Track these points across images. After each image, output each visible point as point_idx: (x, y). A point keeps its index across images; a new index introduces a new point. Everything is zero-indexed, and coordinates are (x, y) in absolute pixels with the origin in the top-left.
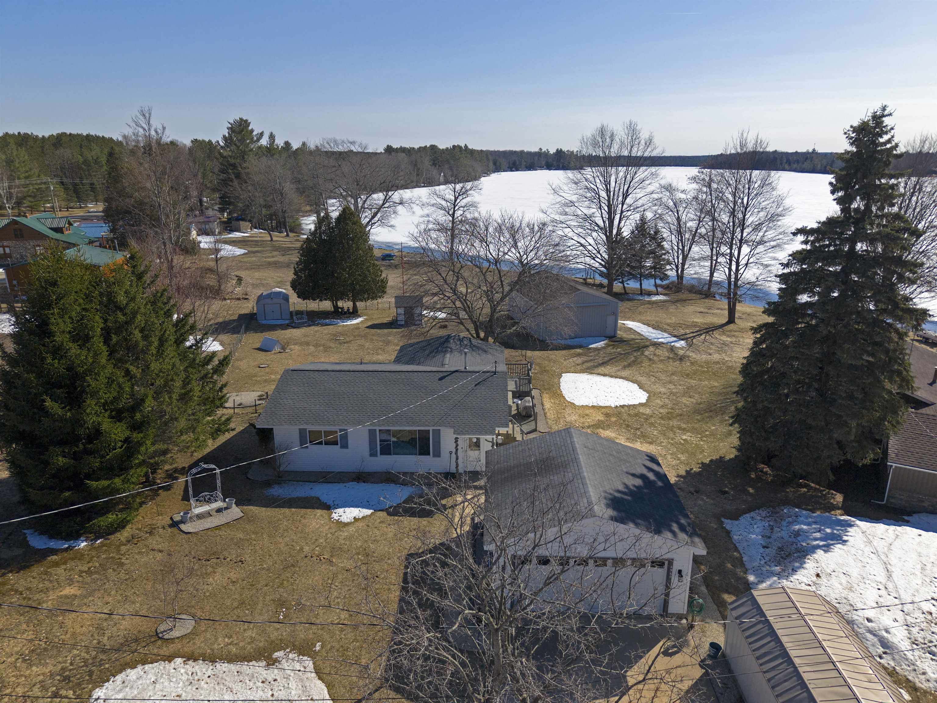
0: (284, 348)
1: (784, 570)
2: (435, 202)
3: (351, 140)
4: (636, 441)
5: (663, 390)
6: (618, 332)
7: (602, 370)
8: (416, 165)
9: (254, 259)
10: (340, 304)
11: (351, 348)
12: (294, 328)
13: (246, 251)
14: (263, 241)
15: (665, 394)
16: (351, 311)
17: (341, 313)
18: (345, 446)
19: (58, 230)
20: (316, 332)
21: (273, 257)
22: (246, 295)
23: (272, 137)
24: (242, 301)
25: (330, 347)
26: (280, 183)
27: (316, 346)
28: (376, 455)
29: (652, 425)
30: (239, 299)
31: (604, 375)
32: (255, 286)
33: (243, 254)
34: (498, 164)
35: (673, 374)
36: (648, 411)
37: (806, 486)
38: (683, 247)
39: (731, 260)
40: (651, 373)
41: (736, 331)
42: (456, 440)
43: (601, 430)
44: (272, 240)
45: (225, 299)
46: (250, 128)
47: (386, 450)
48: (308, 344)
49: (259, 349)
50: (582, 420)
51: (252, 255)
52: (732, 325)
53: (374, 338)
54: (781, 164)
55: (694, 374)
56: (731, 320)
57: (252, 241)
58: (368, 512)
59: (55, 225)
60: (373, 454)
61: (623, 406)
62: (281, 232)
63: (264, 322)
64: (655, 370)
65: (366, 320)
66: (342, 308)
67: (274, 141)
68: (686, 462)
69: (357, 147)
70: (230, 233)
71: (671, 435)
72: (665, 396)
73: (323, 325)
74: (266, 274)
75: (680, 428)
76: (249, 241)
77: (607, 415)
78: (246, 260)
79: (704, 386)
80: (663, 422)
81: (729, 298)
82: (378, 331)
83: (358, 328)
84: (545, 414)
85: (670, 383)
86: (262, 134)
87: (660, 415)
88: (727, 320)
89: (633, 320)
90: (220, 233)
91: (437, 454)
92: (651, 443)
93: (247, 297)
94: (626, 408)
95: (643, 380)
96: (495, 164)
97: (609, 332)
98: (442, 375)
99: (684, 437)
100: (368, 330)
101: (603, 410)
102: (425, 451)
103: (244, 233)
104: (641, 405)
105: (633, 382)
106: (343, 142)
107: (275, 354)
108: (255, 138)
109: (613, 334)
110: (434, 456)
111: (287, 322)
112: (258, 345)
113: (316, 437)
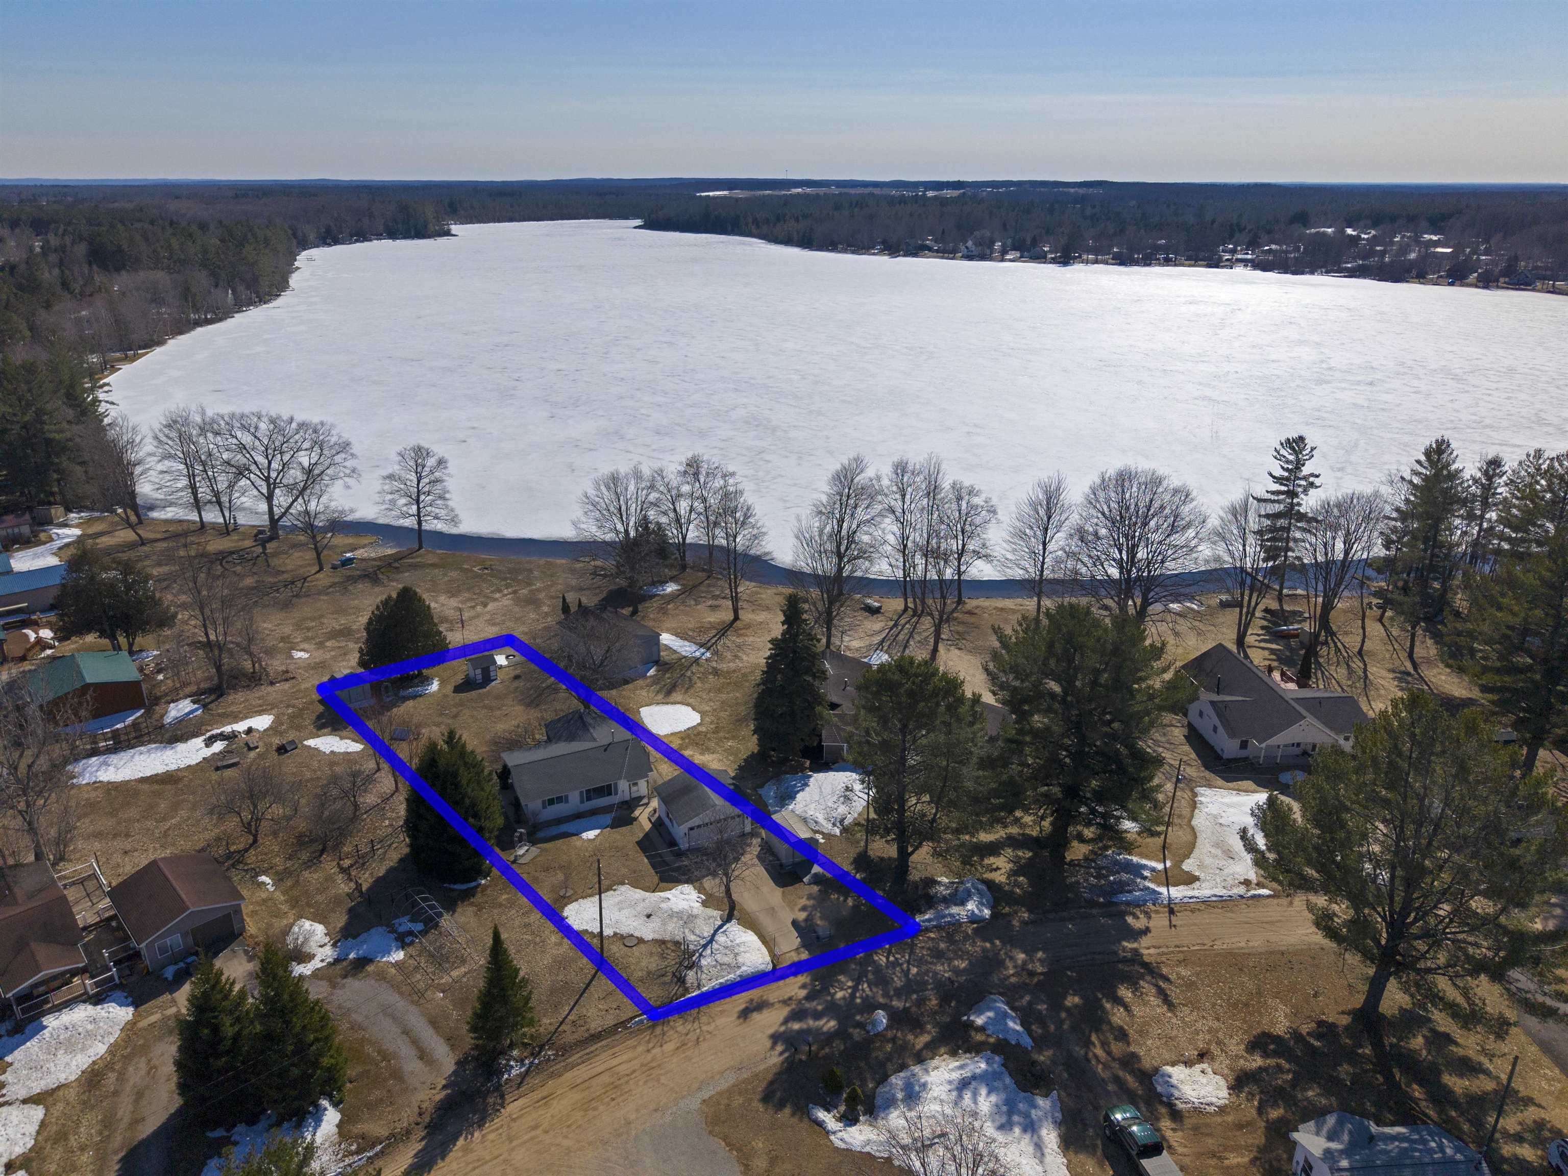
1: (785, 805)
4: (705, 753)
5: (707, 708)
6: (661, 652)
11: (467, 721)
15: (709, 711)
18: (567, 801)
20: (416, 707)
28: (587, 802)
29: (709, 739)
35: (710, 691)
36: (704, 729)
40: (697, 695)
47: (589, 799)
52: (737, 621)
53: (474, 703)
56: (736, 617)
58: (597, 832)
60: (582, 802)
61: (689, 729)
64: (698, 690)
65: (443, 683)
71: (722, 744)
72: (710, 714)
75: (725, 738)
77: (683, 739)
80: (714, 735)
83: (446, 695)
85: (711, 700)
87: (712, 730)
88: (732, 616)
91: (616, 794)
92: (713, 752)
94: (692, 729)
95: (691, 701)
97: (656, 655)
98: (603, 748)
99: (729, 744)
100: (457, 696)
102: (610, 794)
104: (699, 724)
105: (688, 705)
107: (413, 741)
109: (658, 656)
111: (373, 701)
113: (551, 802)
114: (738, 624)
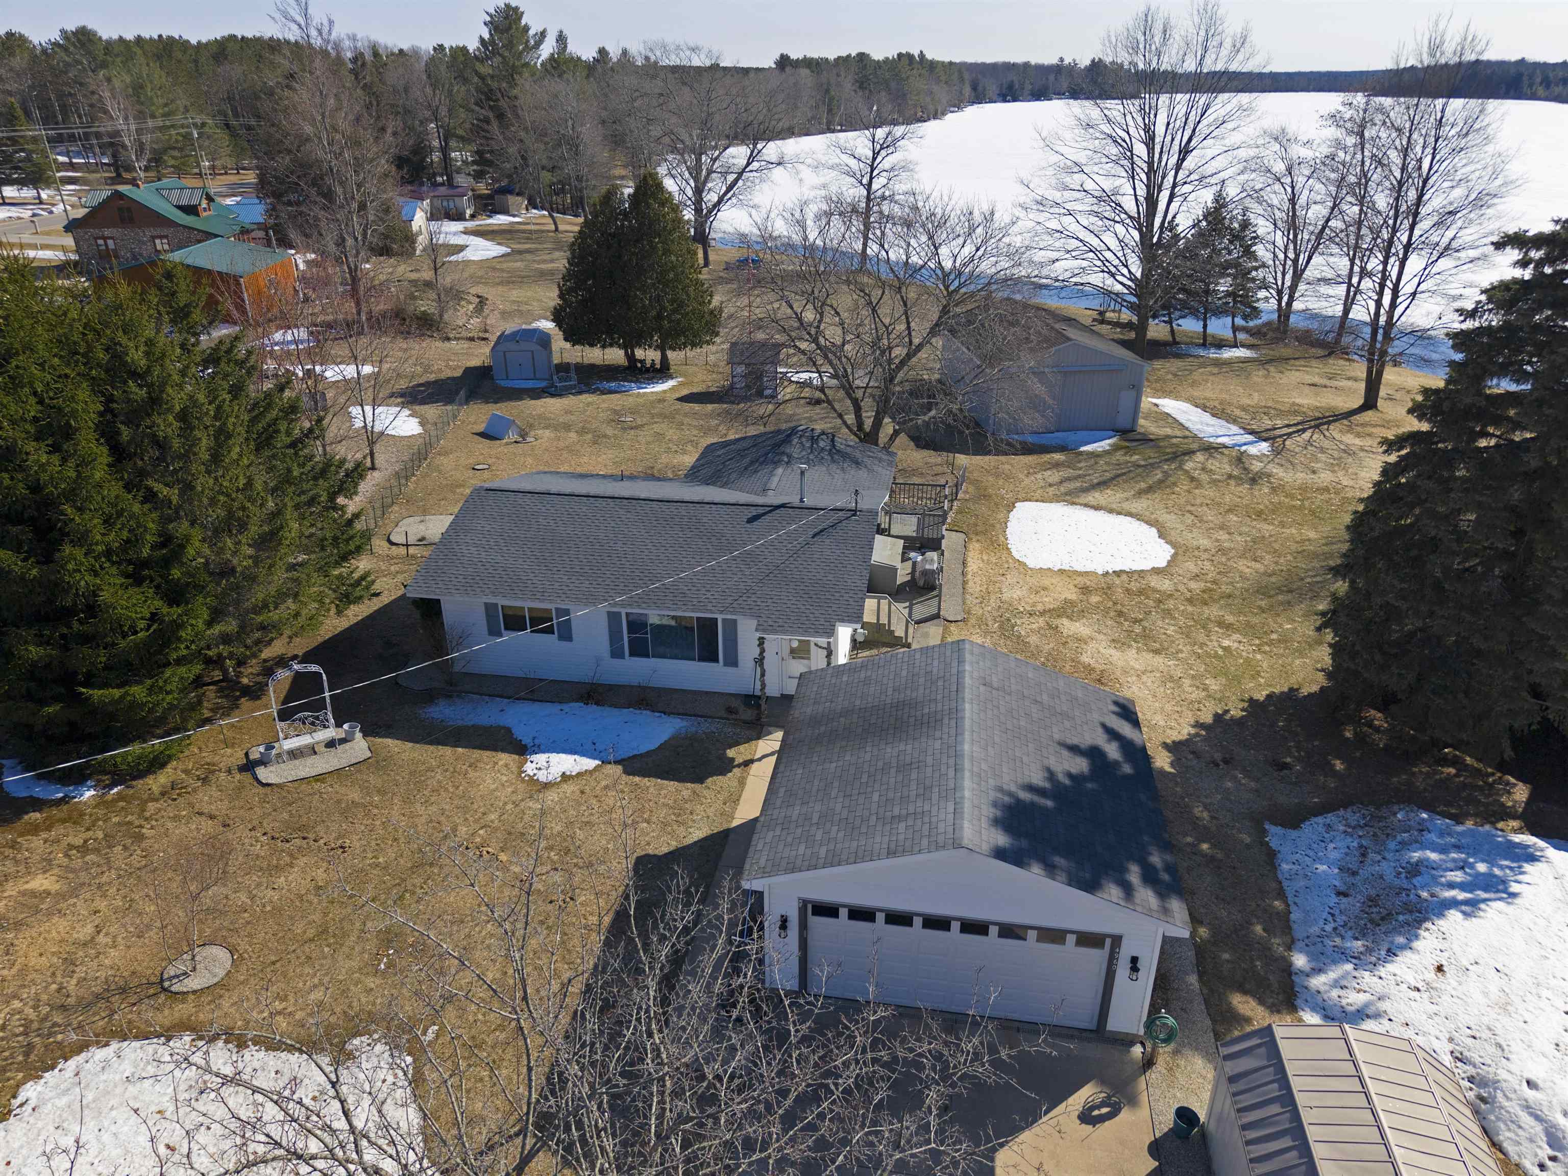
0: (523, 435)
1: (1369, 950)
2: (837, 161)
3: (692, 45)
4: (1130, 646)
5: (1205, 542)
6: (1141, 422)
7: (1096, 497)
8: (827, 91)
9: (519, 264)
10: (639, 353)
11: (640, 438)
12: (553, 395)
13: (509, 250)
14: (543, 231)
15: (1206, 550)
16: (658, 366)
17: (640, 370)
18: (565, 636)
19: (191, 210)
20: (588, 404)
21: (552, 261)
22: (486, 331)
23: (561, 39)
24: (478, 343)
25: (605, 436)
26: (573, 127)
27: (582, 432)
28: (622, 656)
29: (1168, 613)
30: (472, 339)
31: (1097, 508)
32: (505, 315)
33: (503, 256)
34: (980, 88)
35: (1230, 511)
36: (1166, 585)
37: (1455, 762)
38: (1297, 256)
39: (1382, 286)
40: (1189, 508)
41: (1375, 426)
42: (761, 641)
43: (1065, 621)
44: (557, 229)
45: (448, 339)
46: (523, 22)
47: (639, 649)
48: (567, 427)
49: (483, 435)
50: (1034, 598)
51: (518, 257)
52: (1370, 413)
53: (686, 420)
54: (1531, 86)
55: (1273, 512)
56: (1370, 403)
57: (524, 231)
58: (589, 764)
59: (184, 202)
60: (616, 653)
61: (1118, 573)
62: (576, 216)
63: (503, 383)
64: (1198, 501)
65: (681, 384)
66: (642, 362)
67: (566, 47)
68: (1218, 696)
69: (703, 56)
70: (490, 217)
71: (1201, 637)
72: (1205, 556)
73: (604, 392)
74: (529, 294)
75: (1221, 624)
76: (518, 231)
77: (1085, 590)
78: (505, 266)
79: (1287, 539)
80: (1190, 609)
81: (1370, 361)
82: (696, 407)
83: (662, 401)
84: (965, 583)
85: (1221, 528)
86: (543, 34)
87: (1188, 595)
88: (1361, 401)
89: (1177, 398)
90: (473, 216)
91: (732, 661)
92: (1156, 652)
93: (487, 335)
94: (1124, 577)
95: (1169, 520)
96: (974, 88)
97: (1123, 421)
98: (754, 512)
99: (1226, 643)
100: (679, 405)
101: (1080, 579)
102: (709, 655)
103: (514, 216)
104: (1156, 571)
105: (1149, 523)
106: (678, 47)
107: (507, 444)
108: (532, 42)
109: (1129, 427)
110: (726, 664)
111: (543, 384)
112: (481, 428)
113: (514, 622)
114: (1369, 415)
